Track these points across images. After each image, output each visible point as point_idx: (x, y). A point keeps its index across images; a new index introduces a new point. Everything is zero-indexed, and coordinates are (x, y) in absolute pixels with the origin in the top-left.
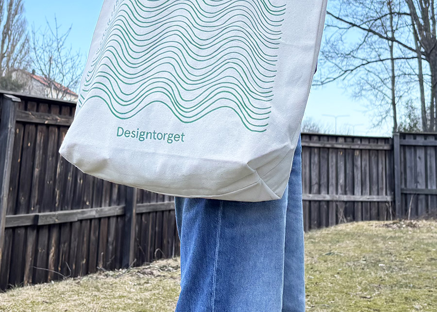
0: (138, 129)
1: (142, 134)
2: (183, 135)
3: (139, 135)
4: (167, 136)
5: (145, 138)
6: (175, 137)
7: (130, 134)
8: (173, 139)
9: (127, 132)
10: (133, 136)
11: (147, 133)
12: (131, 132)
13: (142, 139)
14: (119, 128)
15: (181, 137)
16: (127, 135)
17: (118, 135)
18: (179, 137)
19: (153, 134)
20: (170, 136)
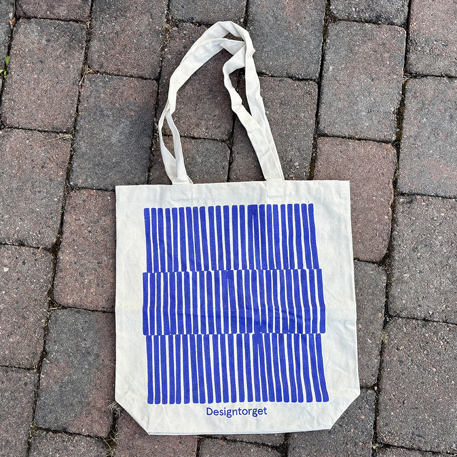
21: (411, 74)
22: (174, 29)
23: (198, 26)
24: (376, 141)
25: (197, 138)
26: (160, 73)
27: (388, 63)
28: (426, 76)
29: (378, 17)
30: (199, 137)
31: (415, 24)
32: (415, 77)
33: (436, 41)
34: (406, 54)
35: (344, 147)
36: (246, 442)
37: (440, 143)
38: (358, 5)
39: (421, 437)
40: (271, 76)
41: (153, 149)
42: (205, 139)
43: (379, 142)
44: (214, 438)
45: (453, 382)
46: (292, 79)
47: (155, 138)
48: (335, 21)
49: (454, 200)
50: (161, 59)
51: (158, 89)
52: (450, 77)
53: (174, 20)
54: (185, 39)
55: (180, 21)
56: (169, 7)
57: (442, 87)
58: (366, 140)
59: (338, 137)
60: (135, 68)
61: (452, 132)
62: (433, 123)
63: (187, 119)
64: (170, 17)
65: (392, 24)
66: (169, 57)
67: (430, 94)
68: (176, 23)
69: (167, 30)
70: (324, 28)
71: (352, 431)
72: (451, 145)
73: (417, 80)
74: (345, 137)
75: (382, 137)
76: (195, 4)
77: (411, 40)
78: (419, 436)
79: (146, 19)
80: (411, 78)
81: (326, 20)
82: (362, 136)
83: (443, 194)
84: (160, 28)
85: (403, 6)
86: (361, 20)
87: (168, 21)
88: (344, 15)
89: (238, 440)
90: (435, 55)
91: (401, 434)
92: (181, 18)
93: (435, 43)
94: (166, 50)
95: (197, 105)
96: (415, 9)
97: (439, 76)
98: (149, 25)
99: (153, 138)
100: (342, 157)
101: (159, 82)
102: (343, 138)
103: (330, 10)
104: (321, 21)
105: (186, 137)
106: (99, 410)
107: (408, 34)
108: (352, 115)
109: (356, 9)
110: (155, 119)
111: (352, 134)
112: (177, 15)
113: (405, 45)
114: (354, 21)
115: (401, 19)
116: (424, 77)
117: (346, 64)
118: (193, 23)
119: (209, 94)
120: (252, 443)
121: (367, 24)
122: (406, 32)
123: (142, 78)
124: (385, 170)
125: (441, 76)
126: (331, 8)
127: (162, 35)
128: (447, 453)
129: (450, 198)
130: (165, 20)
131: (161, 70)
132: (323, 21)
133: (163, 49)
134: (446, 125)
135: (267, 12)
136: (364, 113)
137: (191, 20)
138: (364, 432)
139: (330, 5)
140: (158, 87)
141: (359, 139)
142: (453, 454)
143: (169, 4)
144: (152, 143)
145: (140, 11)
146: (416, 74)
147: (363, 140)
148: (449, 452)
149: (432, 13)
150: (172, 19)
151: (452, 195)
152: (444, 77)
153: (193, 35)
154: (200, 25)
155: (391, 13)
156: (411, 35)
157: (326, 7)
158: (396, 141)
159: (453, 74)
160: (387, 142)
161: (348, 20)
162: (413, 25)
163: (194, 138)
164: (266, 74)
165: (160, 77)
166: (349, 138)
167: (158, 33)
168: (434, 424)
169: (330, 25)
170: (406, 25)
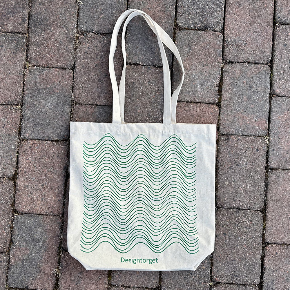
0: (132, 258)
1: (135, 260)
2: (157, 259)
3: (133, 261)
4: (148, 261)
5: (136, 262)
6: (153, 261)
7: (128, 260)
8: (152, 261)
9: (127, 260)
10: (130, 261)
11: (137, 260)
12: (129, 260)
13: (135, 263)
14: (122, 258)
15: (156, 260)
16: (127, 261)
17: (122, 262)
18: (155, 261)
19: (140, 260)
20: (150, 260)
21: (226, 61)
22: (81, 37)
23: (97, 35)
24: (206, 103)
25: (99, 105)
26: (74, 65)
27: (212, 55)
28: (236, 62)
29: (206, 27)
30: (100, 104)
31: (228, 30)
32: (229, 63)
33: (240, 41)
34: (223, 49)
35: (187, 108)
36: (136, 287)
37: (244, 103)
38: (193, 19)
39: (237, 276)
40: (142, 65)
41: (72, 113)
42: (104, 105)
43: (208, 104)
44: (117, 286)
45: (254, 244)
46: (156, 66)
47: (73, 106)
48: (180, 30)
49: (253, 137)
50: (74, 56)
51: (74, 75)
52: (249, 63)
53: (81, 31)
54: (89, 43)
55: (85, 31)
56: (78, 23)
57: (244, 69)
58: (200, 103)
59: (184, 102)
60: (58, 62)
61: (251, 97)
62: (240, 91)
63: (92, 94)
64: (79, 29)
65: (214, 31)
66: (79, 54)
67: (237, 73)
68: (83, 33)
69: (77, 38)
70: (174, 34)
71: (198, 276)
72: (250, 104)
73: (230, 65)
74: (188, 102)
75: (210, 101)
76: (94, 21)
77: (226, 41)
78: (236, 276)
79: (63, 30)
80: (227, 64)
81: (174, 29)
82: (198, 101)
83: (246, 134)
84: (73, 37)
85: (220, 19)
86: (196, 29)
87: (77, 32)
88: (185, 26)
89: (131, 286)
90: (240, 49)
91: (226, 275)
92: (85, 30)
93: (240, 42)
94: (77, 50)
95: (98, 84)
96: (227, 21)
97: (242, 62)
98: (66, 34)
99: (71, 106)
100: (186, 114)
101: (74, 70)
102: (187, 102)
103: (177, 23)
104: (171, 30)
105: (92, 105)
106: (47, 274)
107: (224, 37)
108: (192, 88)
109: (192, 22)
110: (72, 94)
111: (193, 100)
112: (83, 28)
113: (222, 43)
114: (191, 29)
115: (219, 27)
116: (234, 63)
117: (187, 57)
118: (93, 33)
119: (105, 78)
120: (140, 287)
121: (199, 31)
122: (222, 36)
123: (63, 68)
124: (212, 121)
125: (244, 62)
126: (177, 21)
127: (74, 41)
128: (252, 285)
129: (250, 136)
130: (76, 31)
131: (75, 63)
132: (173, 30)
133: (75, 50)
134: (247, 92)
135: (139, 25)
136: (199, 87)
137: (92, 31)
138: (204, 276)
139: (177, 20)
140: (74, 73)
141: (197, 103)
142: (255, 285)
143: (78, 21)
144: (72, 109)
145: (60, 26)
146: (229, 61)
147: (199, 103)
148: (253, 284)
149: (237, 24)
150: (80, 30)
151: (251, 134)
152: (245, 63)
153: (93, 40)
154: (98, 34)
155: (213, 24)
156: (225, 38)
157: (175, 21)
158: (218, 103)
159: (250, 61)
160: (213, 104)
161: (188, 29)
162: (227, 31)
163: (97, 105)
164: (140, 64)
165: (74, 67)
166: (190, 102)
167: (71, 39)
168: (244, 269)
169: (177, 32)
170: (223, 31)
